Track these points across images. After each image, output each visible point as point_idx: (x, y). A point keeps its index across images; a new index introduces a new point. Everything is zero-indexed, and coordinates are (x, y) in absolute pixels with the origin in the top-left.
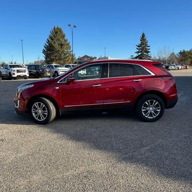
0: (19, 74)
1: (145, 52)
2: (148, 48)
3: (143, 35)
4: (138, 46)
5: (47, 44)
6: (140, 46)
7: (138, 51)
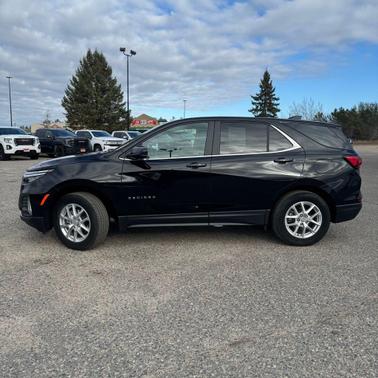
0: (21, 148)
1: (269, 110)
2: (276, 102)
3: (267, 76)
4: (256, 99)
5: (73, 88)
6: (260, 98)
7: (255, 107)
